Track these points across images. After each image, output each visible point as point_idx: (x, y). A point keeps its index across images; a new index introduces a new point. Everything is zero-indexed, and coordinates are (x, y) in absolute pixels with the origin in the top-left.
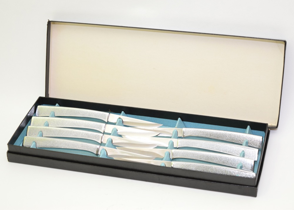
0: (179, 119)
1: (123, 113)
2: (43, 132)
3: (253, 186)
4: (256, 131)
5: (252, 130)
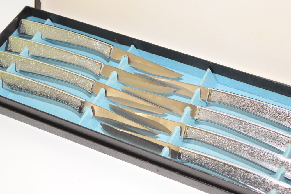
0: (209, 70)
1: (132, 49)
2: (17, 64)
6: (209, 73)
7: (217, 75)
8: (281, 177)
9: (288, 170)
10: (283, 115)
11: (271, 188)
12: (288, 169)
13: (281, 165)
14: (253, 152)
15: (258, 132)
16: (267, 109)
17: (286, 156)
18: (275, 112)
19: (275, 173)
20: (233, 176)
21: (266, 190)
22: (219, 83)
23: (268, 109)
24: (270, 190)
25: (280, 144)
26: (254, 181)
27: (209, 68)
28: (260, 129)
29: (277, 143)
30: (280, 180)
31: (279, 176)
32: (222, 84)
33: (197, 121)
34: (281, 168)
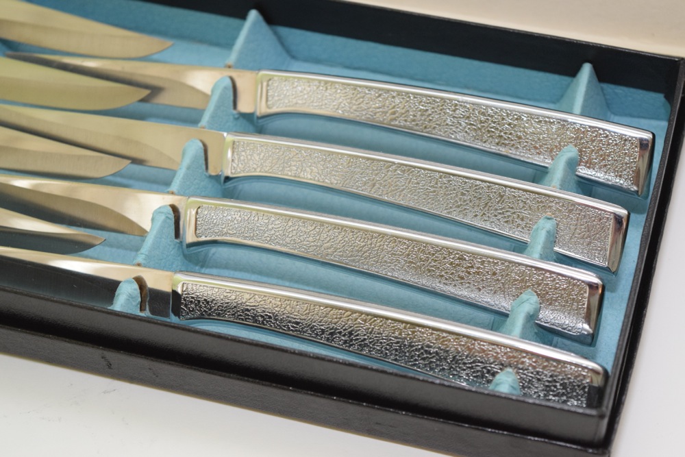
0: (252, 15)
3: (585, 444)
4: (621, 90)
5: (605, 86)
6: (254, 24)
7: (284, 31)
8: (524, 327)
9: (548, 300)
10: (509, 124)
11: (496, 368)
12: (548, 297)
13: (521, 288)
15: (434, 191)
16: (457, 112)
17: (536, 256)
18: (483, 118)
19: (506, 316)
20: (366, 345)
21: (483, 376)
22: (294, 57)
23: (460, 112)
24: (494, 374)
25: (510, 219)
26: (437, 353)
27: (254, 9)
28: (441, 177)
29: (499, 217)
30: (524, 336)
32: (306, 60)
33: (229, 185)
34: (524, 296)
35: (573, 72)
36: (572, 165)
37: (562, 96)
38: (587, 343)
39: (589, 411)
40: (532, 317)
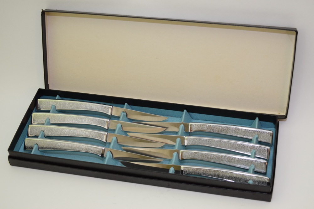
0: (185, 111)
1: (126, 105)
2: (45, 132)
3: (268, 193)
4: (264, 122)
5: (261, 122)
6: (186, 113)
7: (191, 113)
8: (253, 172)
14: (230, 159)
17: (253, 157)
19: (248, 170)
21: (246, 181)
22: (193, 119)
24: (248, 181)
27: (185, 109)
31: (252, 171)
32: (196, 119)
33: (186, 147)
34: (252, 166)
35: (254, 119)
36: (257, 138)
37: (252, 124)
38: (264, 174)
39: (267, 186)
40: (254, 170)
